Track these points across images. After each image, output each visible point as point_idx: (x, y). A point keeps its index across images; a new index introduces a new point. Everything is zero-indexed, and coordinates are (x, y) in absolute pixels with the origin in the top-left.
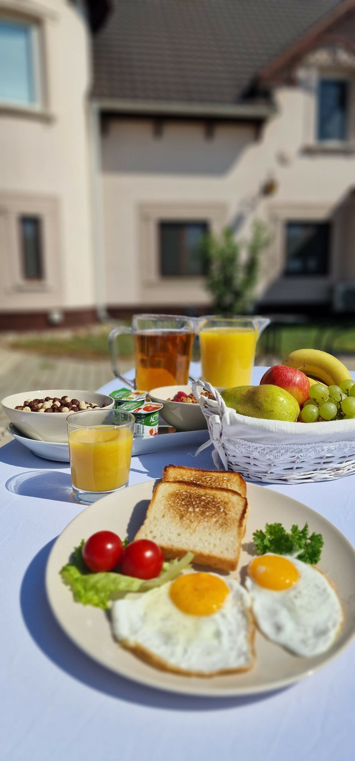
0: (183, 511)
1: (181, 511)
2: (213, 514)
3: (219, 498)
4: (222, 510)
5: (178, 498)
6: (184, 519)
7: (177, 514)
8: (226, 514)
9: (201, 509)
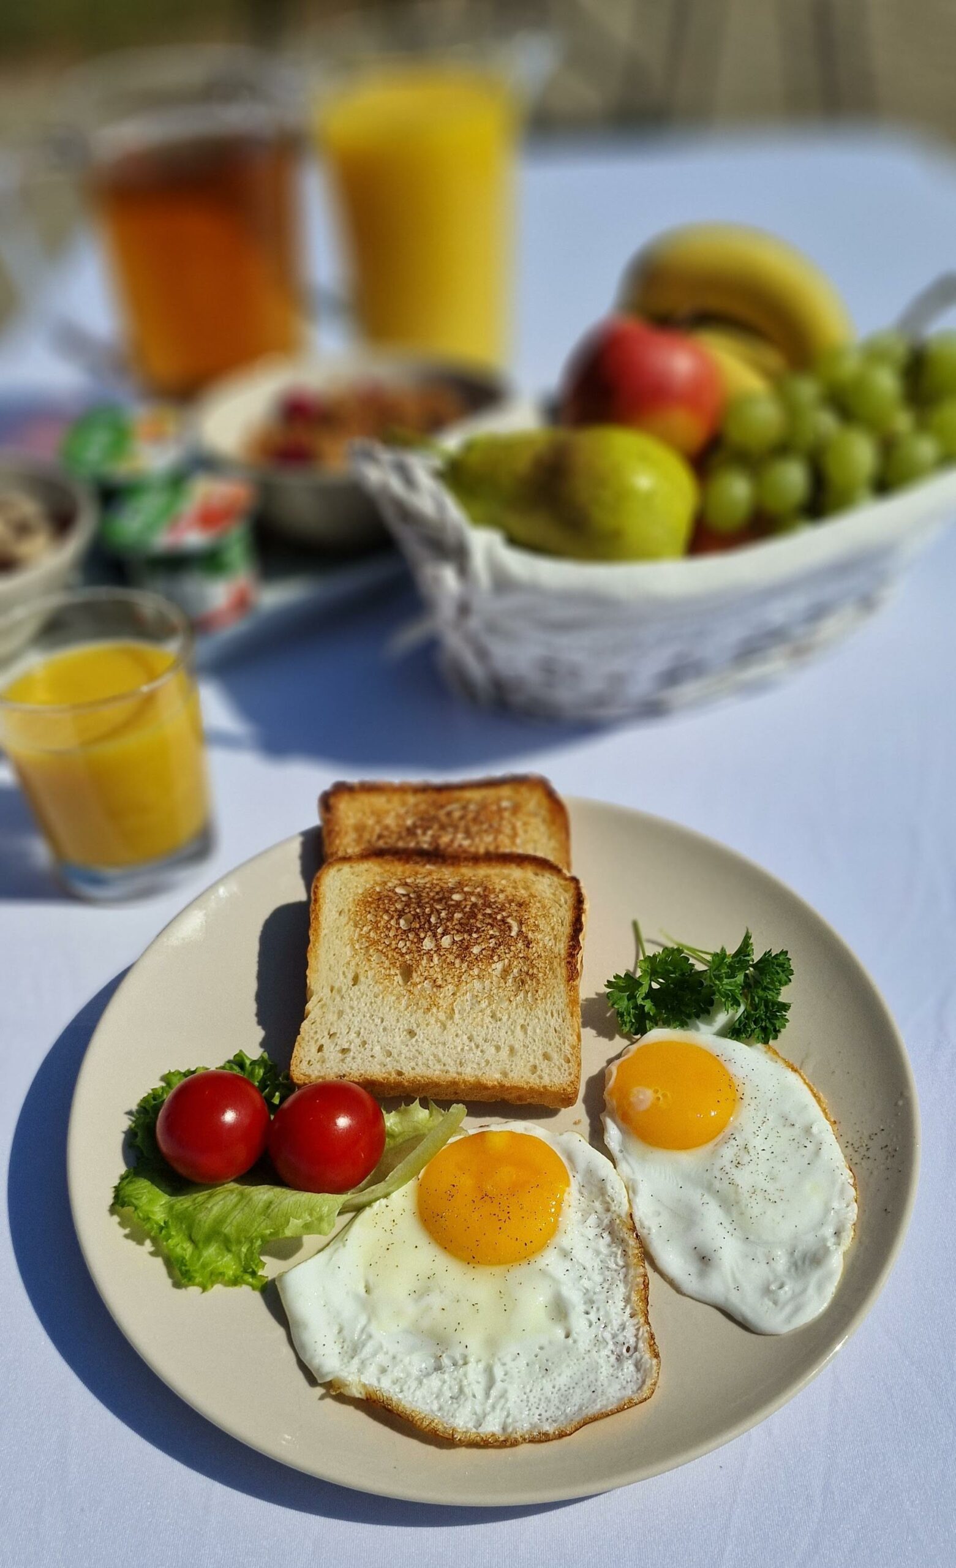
0: (406, 953)
1: (402, 955)
2: (493, 950)
3: (502, 891)
4: (513, 934)
5: (387, 911)
6: (416, 978)
7: (393, 964)
8: (528, 944)
9: (457, 938)
